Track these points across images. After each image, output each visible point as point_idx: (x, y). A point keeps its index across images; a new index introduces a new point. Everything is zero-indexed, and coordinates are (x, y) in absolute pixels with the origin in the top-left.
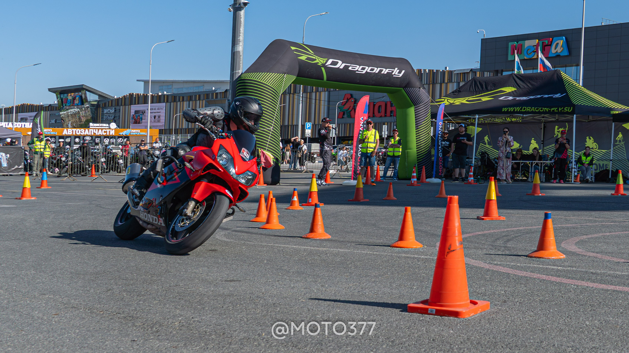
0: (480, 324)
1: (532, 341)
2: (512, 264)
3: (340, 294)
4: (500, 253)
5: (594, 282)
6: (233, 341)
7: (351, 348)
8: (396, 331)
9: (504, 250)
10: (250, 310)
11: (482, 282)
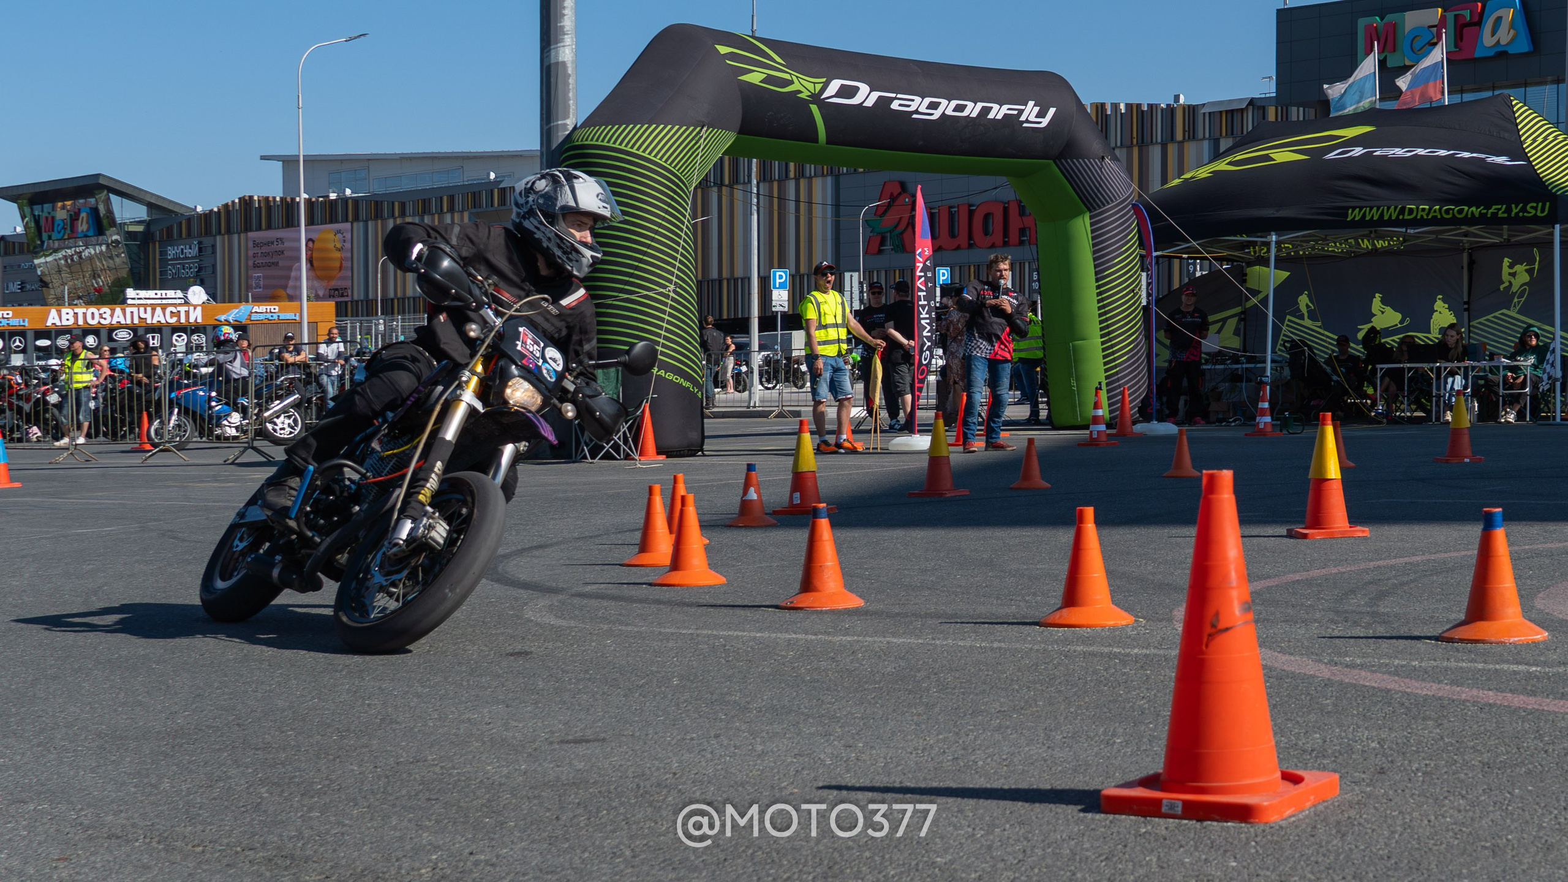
0: (1313, 839)
2: (1397, 662)
4: (1358, 631)
9: (1371, 625)
11: (1313, 717)
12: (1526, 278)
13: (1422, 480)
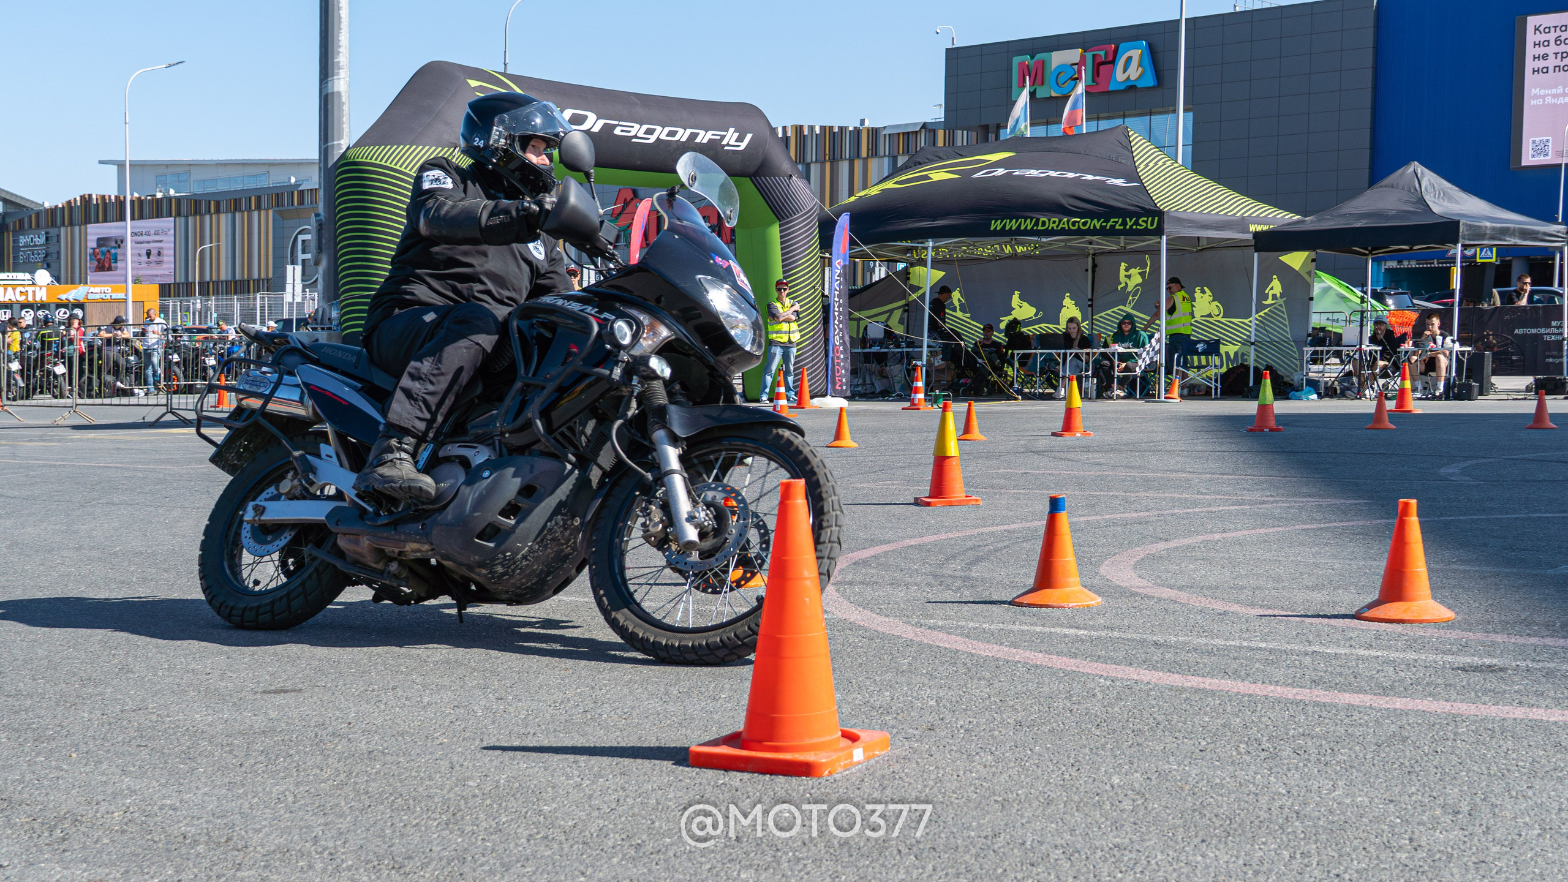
0: (857, 792)
1: (973, 834)
2: (971, 625)
3: (537, 720)
4: (949, 596)
5: (1155, 668)
6: (247, 859)
7: (534, 868)
8: (654, 817)
9: (961, 590)
10: (307, 770)
11: (889, 676)
12: (1140, 280)
13: (1038, 453)
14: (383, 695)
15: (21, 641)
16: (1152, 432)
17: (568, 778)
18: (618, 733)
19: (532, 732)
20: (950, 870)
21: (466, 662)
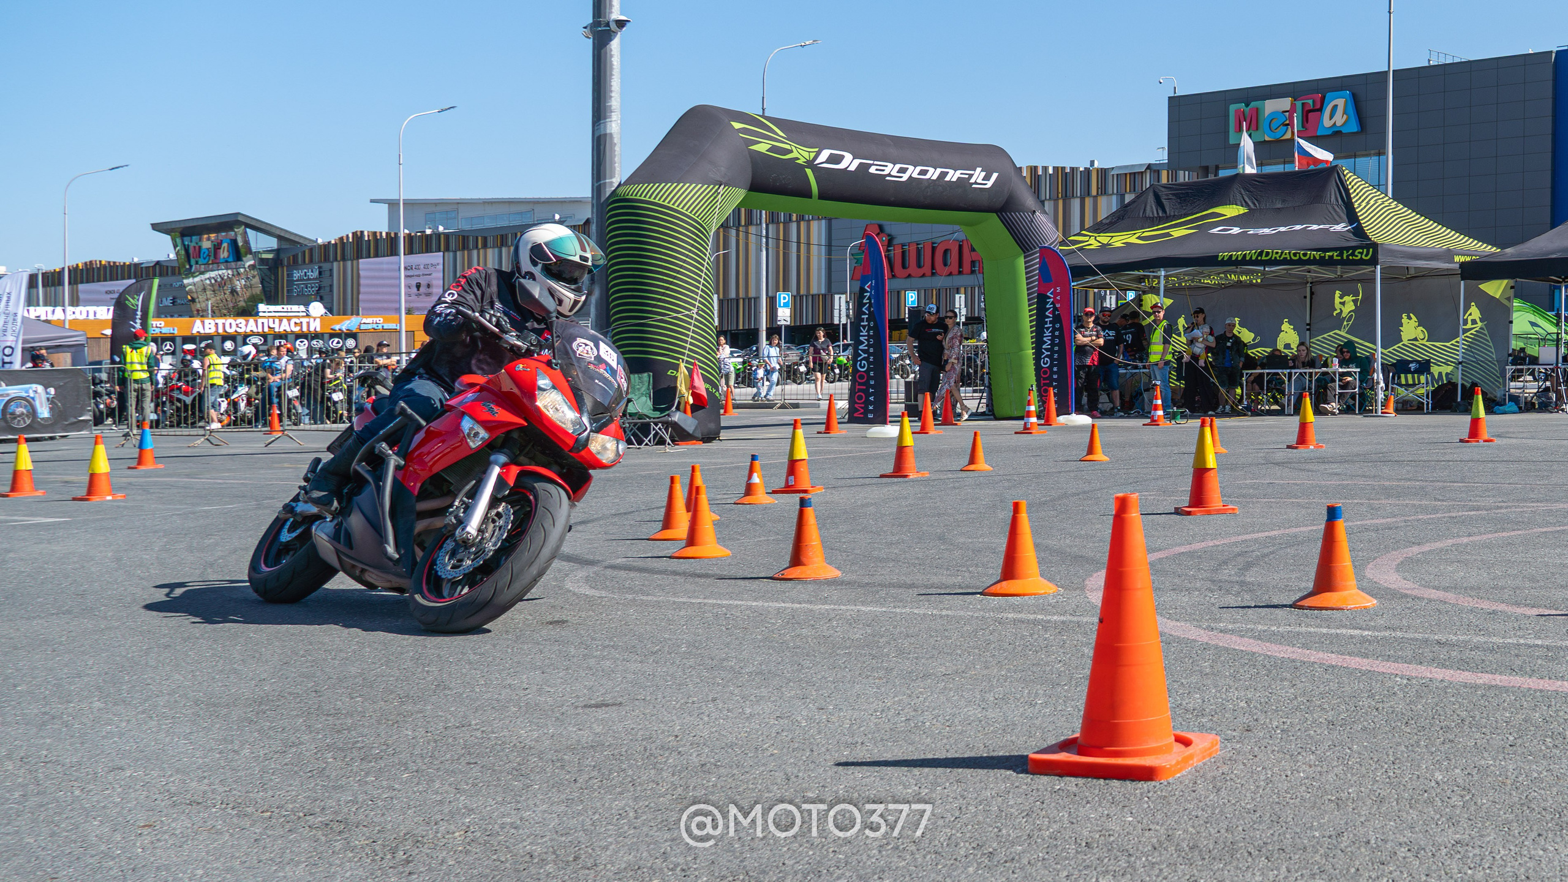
2: (1260, 627)
5: (1445, 666)
9: (1239, 592)
12: (1354, 307)
13: (1277, 464)
14: (704, 707)
15: (332, 659)
16: (1379, 443)
17: (905, 787)
18: (945, 741)
19: (860, 741)
20: (1304, 872)
21: (779, 672)
